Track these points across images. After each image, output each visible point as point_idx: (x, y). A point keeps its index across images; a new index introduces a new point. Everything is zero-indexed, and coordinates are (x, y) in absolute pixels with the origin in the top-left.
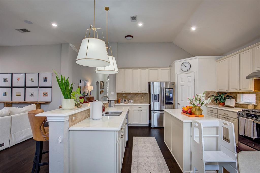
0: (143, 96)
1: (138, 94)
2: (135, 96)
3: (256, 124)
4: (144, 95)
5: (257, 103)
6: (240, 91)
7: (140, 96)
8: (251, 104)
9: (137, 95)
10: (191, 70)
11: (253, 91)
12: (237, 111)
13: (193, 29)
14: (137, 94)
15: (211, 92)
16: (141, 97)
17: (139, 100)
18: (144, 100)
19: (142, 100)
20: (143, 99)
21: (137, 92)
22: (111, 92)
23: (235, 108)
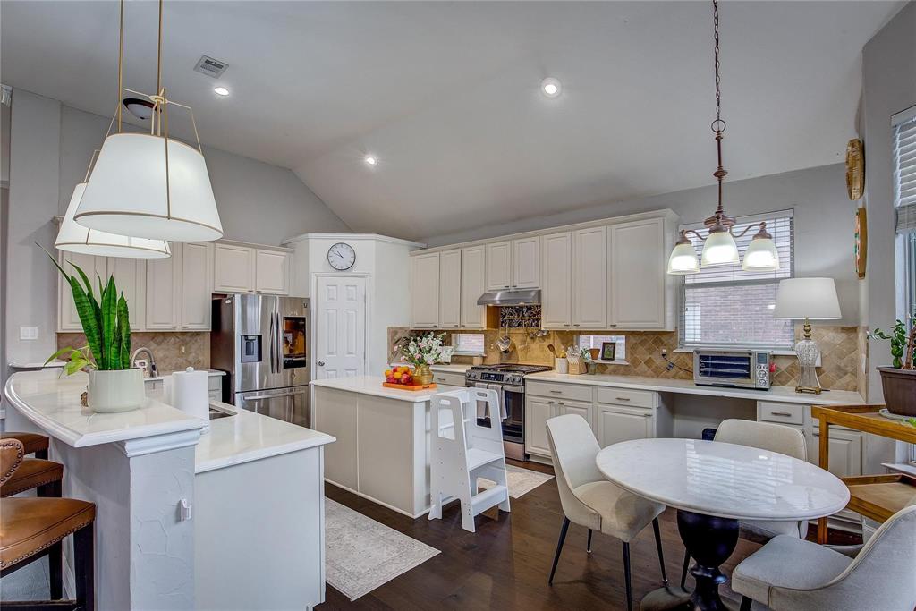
0: (185, 343)
1: (164, 334)
2: (152, 342)
3: (505, 391)
4: (188, 339)
5: (486, 352)
6: (462, 329)
7: (174, 344)
8: (478, 354)
9: (159, 339)
10: (355, 270)
11: (485, 329)
12: (465, 371)
13: (371, 161)
14: (162, 337)
15: (401, 328)
16: (177, 345)
17: (167, 359)
18: (191, 358)
19: (181, 360)
20: (188, 352)
21: (166, 327)
22: (22, 328)
23: (451, 365)
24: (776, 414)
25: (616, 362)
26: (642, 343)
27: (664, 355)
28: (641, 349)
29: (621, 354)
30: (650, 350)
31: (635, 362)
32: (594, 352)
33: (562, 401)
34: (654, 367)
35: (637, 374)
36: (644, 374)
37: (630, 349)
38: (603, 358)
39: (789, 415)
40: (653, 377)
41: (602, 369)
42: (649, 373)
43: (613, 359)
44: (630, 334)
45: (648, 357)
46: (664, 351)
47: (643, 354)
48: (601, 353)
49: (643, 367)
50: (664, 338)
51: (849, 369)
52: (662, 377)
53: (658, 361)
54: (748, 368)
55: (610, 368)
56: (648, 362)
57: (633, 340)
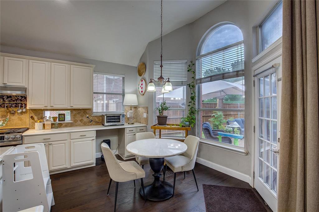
24: (130, 131)
25: (65, 122)
26: (79, 113)
27: (88, 117)
28: (78, 116)
29: (68, 118)
30: (82, 116)
31: (75, 121)
32: (55, 119)
33: (50, 143)
34: (83, 122)
35: (77, 126)
36: (80, 125)
37: (73, 116)
38: (59, 121)
39: (132, 130)
40: (83, 126)
41: (60, 126)
42: (81, 125)
43: (64, 120)
44: (72, 110)
45: (81, 119)
46: (88, 116)
47: (79, 118)
48: (58, 118)
49: (79, 122)
50: (87, 111)
51: (135, 117)
52: (87, 126)
53: (85, 120)
54: (119, 119)
55: (64, 125)
56: (81, 121)
57: (74, 112)
